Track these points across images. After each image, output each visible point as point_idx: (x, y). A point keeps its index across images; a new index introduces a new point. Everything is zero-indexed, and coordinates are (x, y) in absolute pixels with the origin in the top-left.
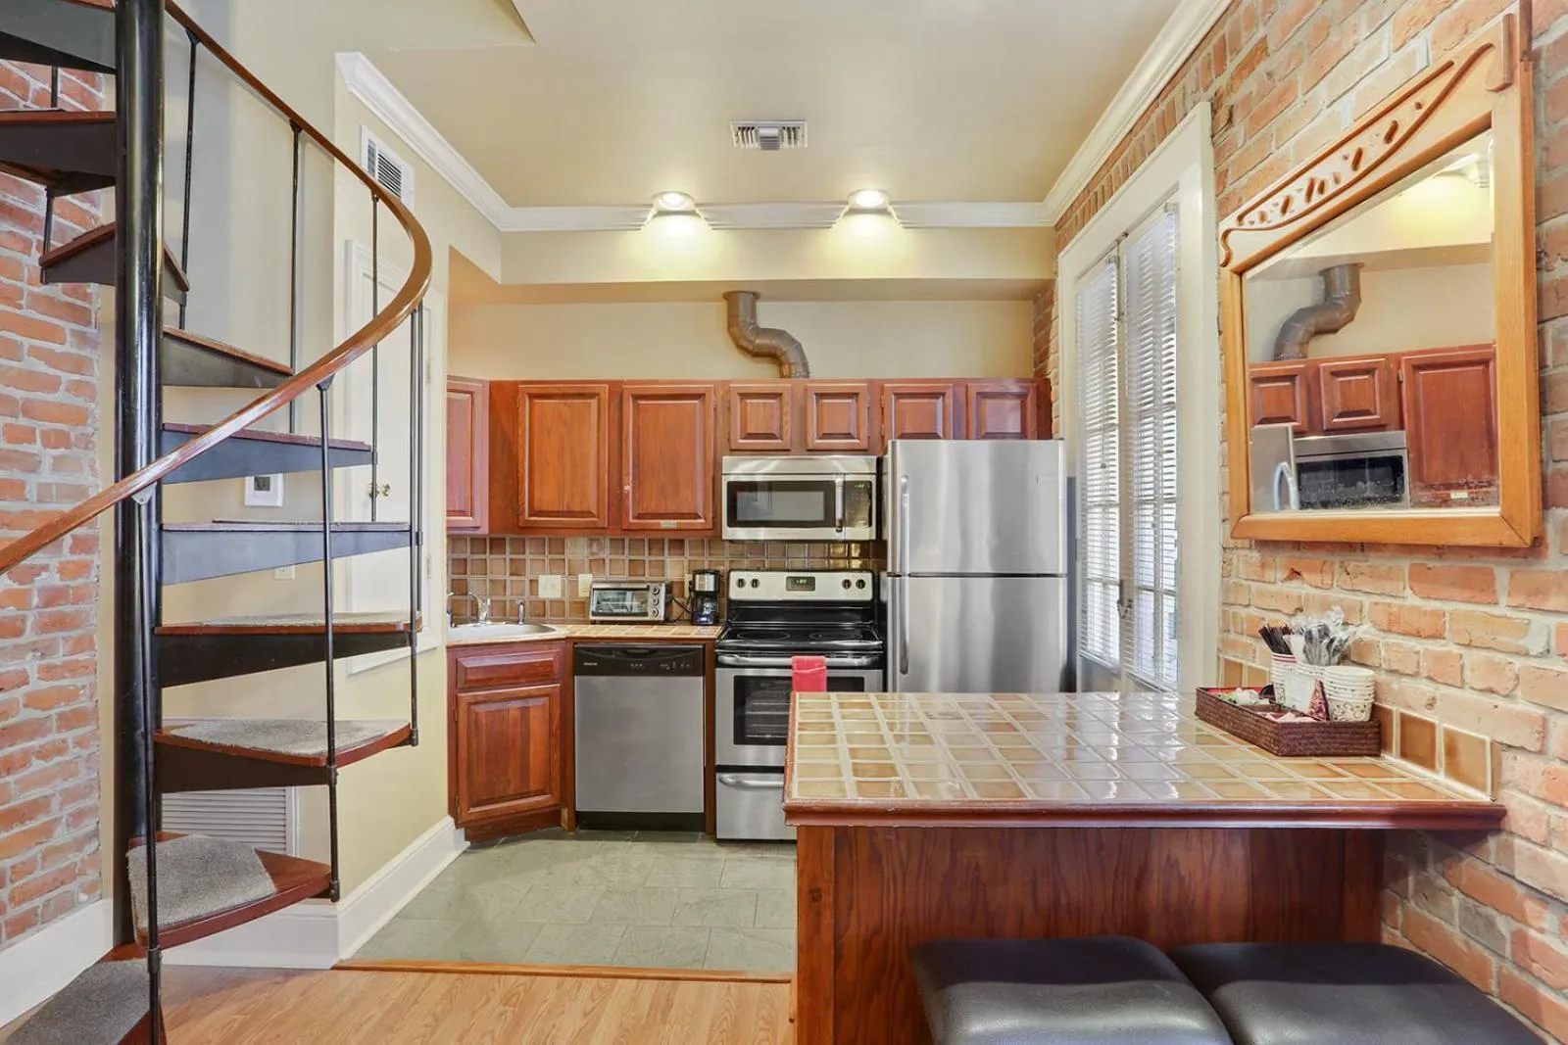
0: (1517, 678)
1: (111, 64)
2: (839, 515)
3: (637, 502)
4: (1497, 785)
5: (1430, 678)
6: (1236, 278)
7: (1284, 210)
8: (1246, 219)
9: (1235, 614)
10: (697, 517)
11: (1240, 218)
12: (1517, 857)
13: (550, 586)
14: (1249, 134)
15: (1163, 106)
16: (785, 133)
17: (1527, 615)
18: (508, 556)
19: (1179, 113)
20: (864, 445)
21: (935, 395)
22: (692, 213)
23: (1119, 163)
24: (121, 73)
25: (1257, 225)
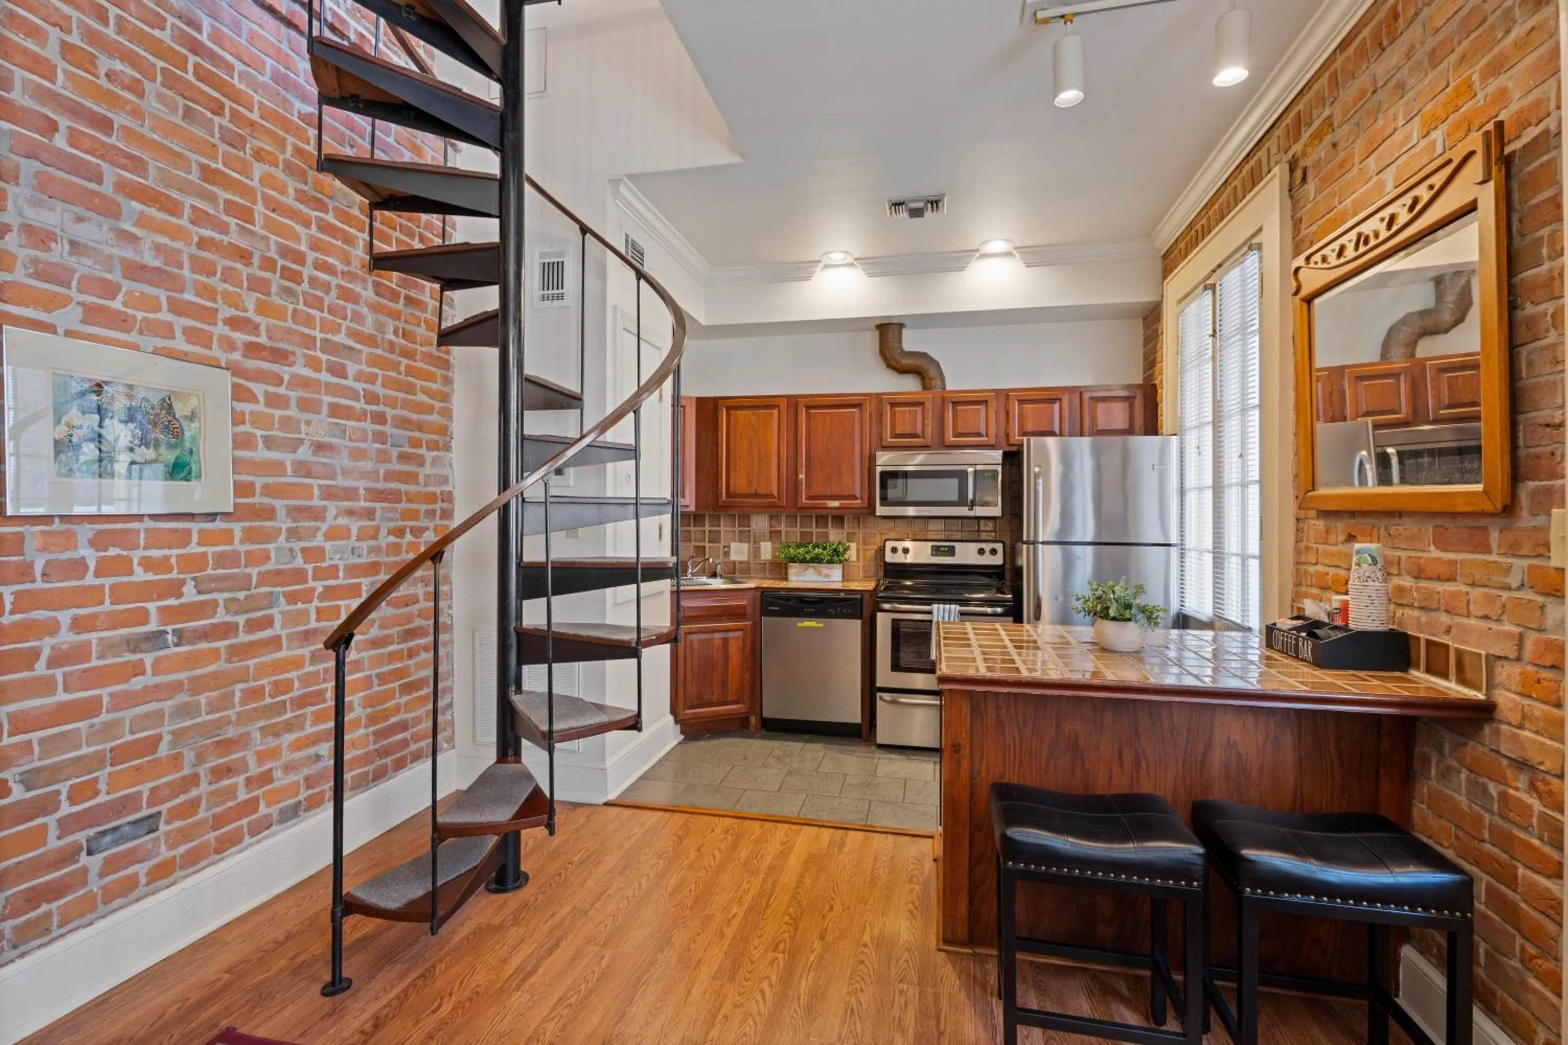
0: (1504, 606)
1: (495, 211)
2: (970, 496)
3: (808, 487)
4: (1490, 687)
5: (1447, 611)
6: (1305, 305)
7: (1340, 255)
8: (1313, 259)
9: (1305, 571)
10: (855, 498)
11: (1308, 259)
12: (1502, 738)
13: (739, 552)
14: (1318, 191)
15: (1252, 163)
16: (929, 205)
17: (1510, 560)
18: (707, 528)
19: (1265, 170)
20: (992, 441)
21: (1052, 401)
22: (853, 265)
23: (1216, 207)
24: (502, 216)
25: (1320, 265)
